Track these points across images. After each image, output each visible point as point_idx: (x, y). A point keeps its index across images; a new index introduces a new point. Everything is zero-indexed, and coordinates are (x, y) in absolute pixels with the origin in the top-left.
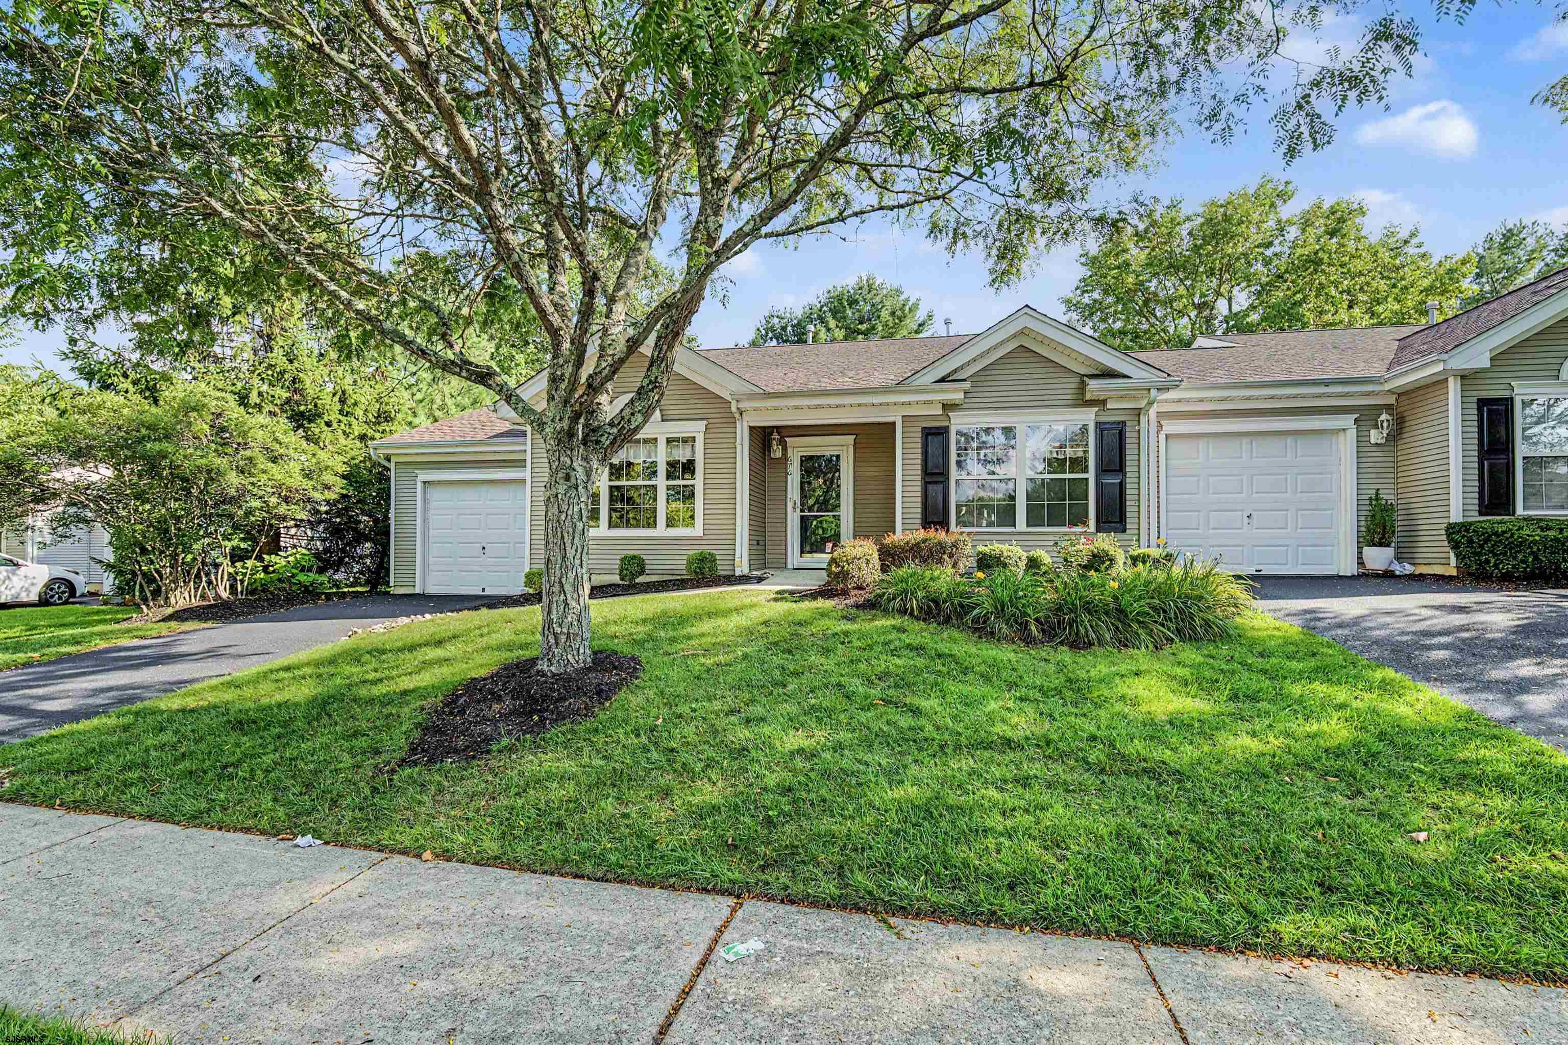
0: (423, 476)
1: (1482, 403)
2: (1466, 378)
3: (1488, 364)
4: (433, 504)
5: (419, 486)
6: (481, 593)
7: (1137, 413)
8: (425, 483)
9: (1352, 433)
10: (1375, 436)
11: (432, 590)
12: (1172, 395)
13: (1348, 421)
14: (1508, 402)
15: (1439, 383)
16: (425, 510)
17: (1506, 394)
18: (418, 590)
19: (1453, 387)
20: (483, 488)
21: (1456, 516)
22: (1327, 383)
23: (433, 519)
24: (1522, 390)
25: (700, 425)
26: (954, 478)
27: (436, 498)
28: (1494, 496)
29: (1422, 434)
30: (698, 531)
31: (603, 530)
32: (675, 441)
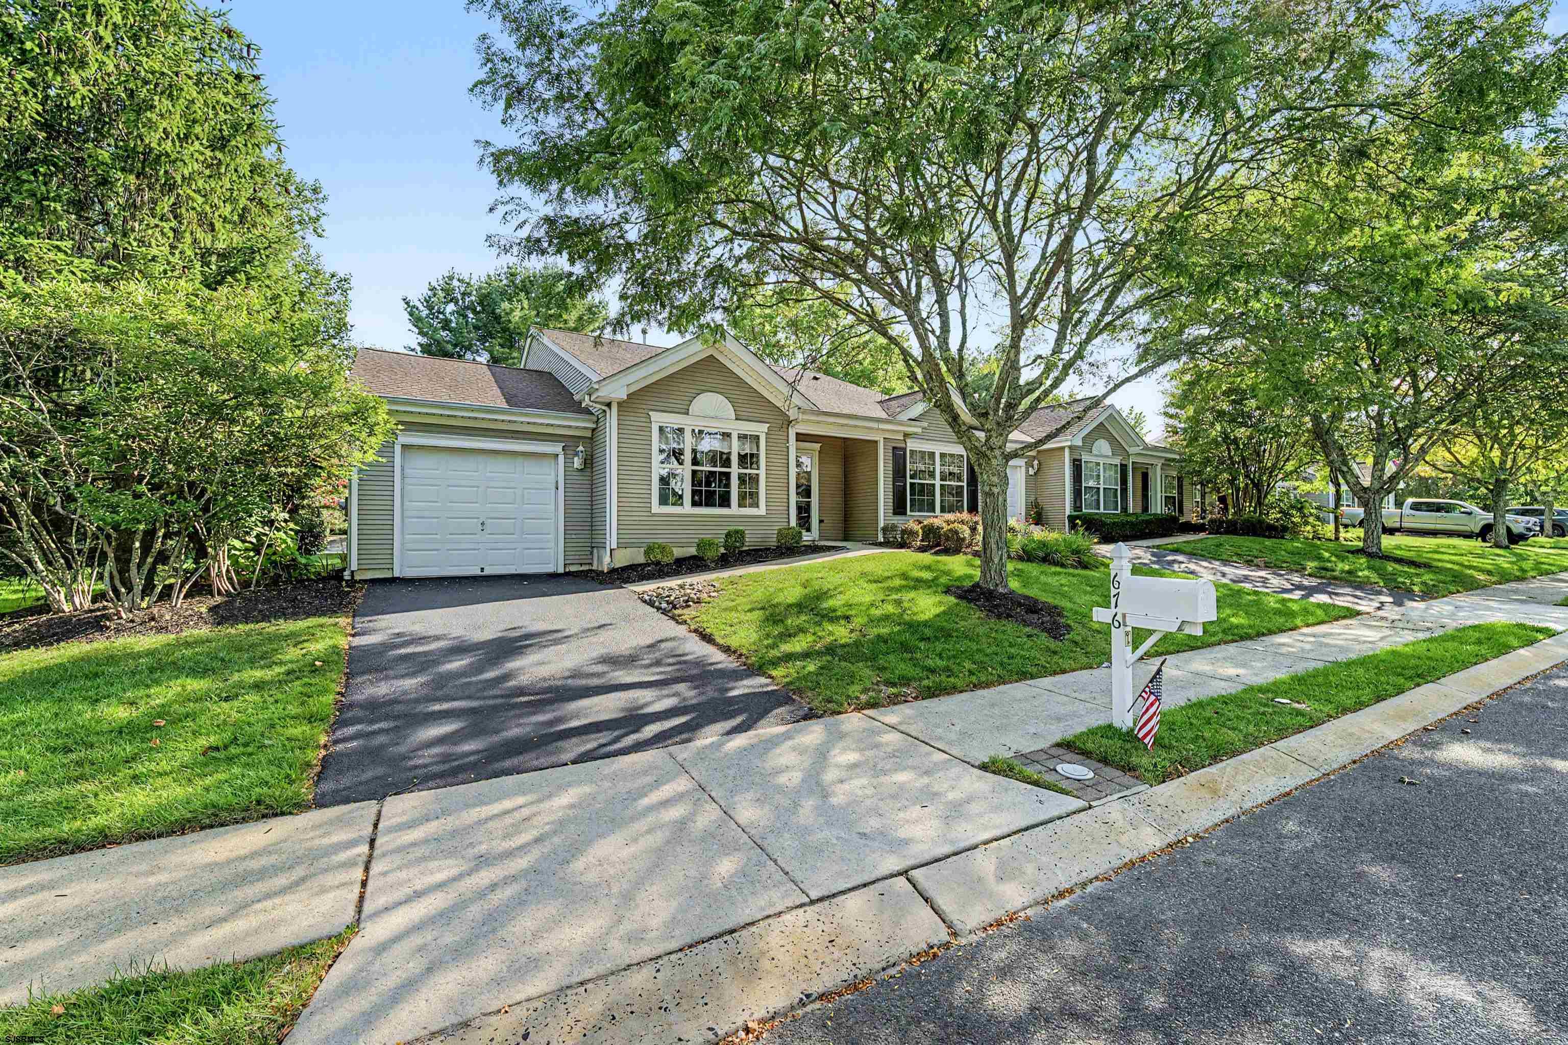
0: (405, 438)
1: (1075, 461)
2: (1071, 448)
3: (1079, 444)
4: (412, 472)
5: (396, 450)
6: (479, 573)
8: (404, 446)
9: (1023, 468)
10: (1031, 472)
11: (409, 572)
13: (1022, 462)
14: (1081, 461)
15: (1063, 448)
16: (402, 479)
17: (1080, 458)
18: (396, 574)
19: (1067, 451)
21: (1068, 513)
23: (414, 490)
24: (1085, 457)
25: (764, 427)
26: (909, 481)
27: (422, 466)
28: (1077, 506)
29: (1051, 472)
30: (762, 510)
31: (687, 508)
32: (742, 437)
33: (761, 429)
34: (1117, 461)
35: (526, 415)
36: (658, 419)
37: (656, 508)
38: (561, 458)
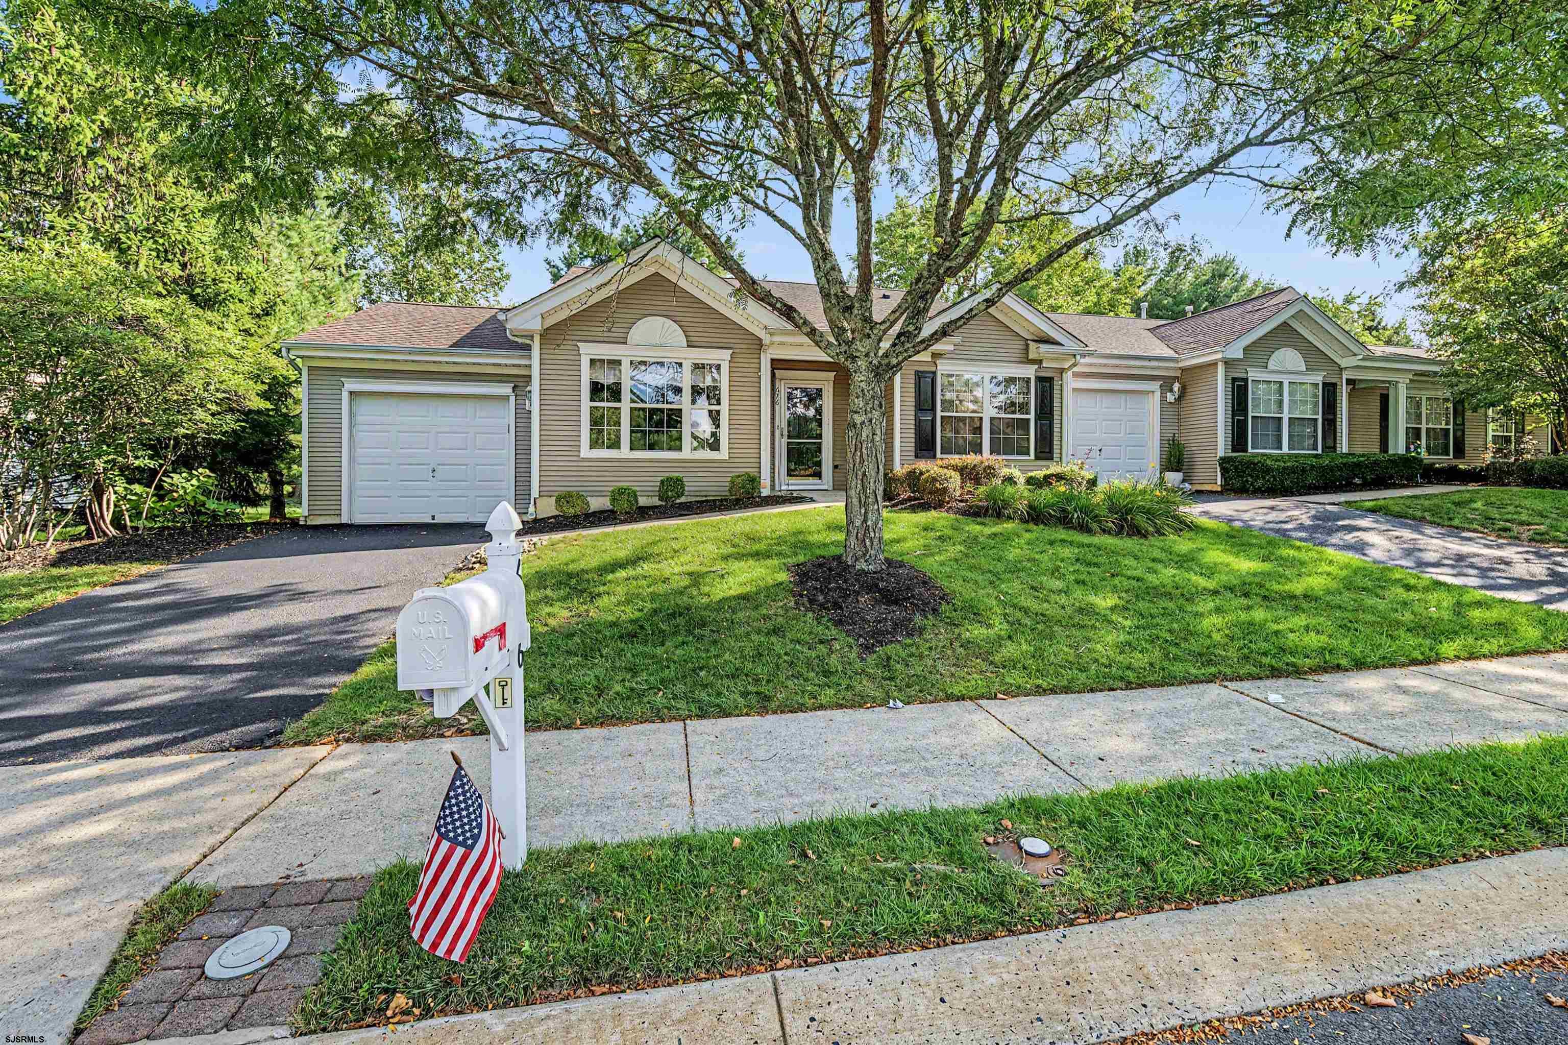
0: (351, 385)
1: (1234, 380)
2: (1228, 363)
3: (1241, 356)
4: (359, 419)
5: (345, 395)
6: (430, 521)
7: (1062, 371)
8: (351, 393)
9: (1158, 394)
10: (1170, 398)
11: (360, 519)
12: (1087, 360)
13: (1155, 386)
14: (1246, 380)
15: (1214, 364)
16: (352, 425)
17: (1244, 376)
18: (345, 520)
19: (1221, 368)
20: (434, 403)
21: (1221, 453)
22: (1150, 359)
23: (362, 436)
24: (1253, 374)
25: (726, 355)
26: (939, 414)
27: (368, 411)
28: (1239, 440)
29: (1198, 398)
30: (723, 454)
31: (625, 451)
32: (699, 367)
33: (722, 357)
34: (1319, 378)
35: (469, 355)
36: (588, 351)
37: (585, 451)
38: (512, 399)
